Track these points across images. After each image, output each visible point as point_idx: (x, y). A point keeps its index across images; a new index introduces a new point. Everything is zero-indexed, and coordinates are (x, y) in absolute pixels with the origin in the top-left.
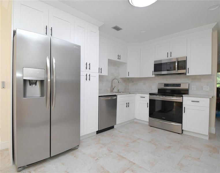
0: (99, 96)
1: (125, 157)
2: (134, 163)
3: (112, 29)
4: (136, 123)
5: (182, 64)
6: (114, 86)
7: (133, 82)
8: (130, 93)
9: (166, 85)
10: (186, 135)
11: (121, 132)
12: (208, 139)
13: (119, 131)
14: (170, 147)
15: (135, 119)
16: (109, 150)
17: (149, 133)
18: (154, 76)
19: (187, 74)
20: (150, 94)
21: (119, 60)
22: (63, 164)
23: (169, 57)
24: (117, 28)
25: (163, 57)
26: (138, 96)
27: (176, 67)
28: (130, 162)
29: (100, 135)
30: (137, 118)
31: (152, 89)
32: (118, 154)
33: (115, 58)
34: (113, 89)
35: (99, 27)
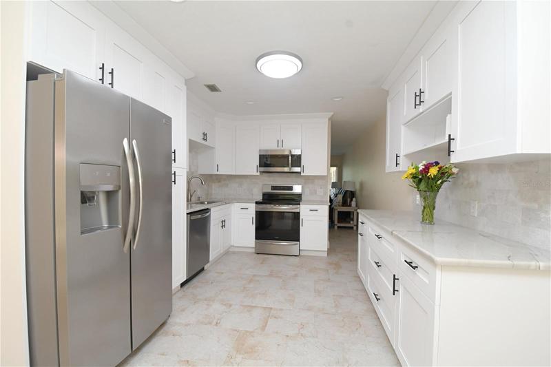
0: (187, 214)
1: (254, 305)
2: (271, 308)
3: (205, 88)
4: (234, 253)
5: (297, 161)
6: (192, 191)
7: (219, 182)
8: (226, 203)
9: (274, 188)
10: (304, 256)
11: (222, 273)
12: (326, 255)
13: (218, 273)
14: (296, 275)
15: (232, 246)
16: (225, 305)
17: (262, 263)
18: (258, 174)
19: (302, 174)
20: (257, 203)
21: (204, 142)
22: (163, 355)
23: (280, 148)
24: (213, 88)
25: (271, 146)
26: (236, 207)
27: (290, 162)
28: (265, 308)
29: (189, 287)
30: (235, 245)
31: (252, 194)
32: (241, 305)
33: (199, 139)
34: (191, 196)
35: (186, 80)
